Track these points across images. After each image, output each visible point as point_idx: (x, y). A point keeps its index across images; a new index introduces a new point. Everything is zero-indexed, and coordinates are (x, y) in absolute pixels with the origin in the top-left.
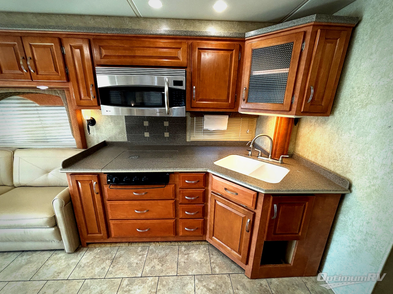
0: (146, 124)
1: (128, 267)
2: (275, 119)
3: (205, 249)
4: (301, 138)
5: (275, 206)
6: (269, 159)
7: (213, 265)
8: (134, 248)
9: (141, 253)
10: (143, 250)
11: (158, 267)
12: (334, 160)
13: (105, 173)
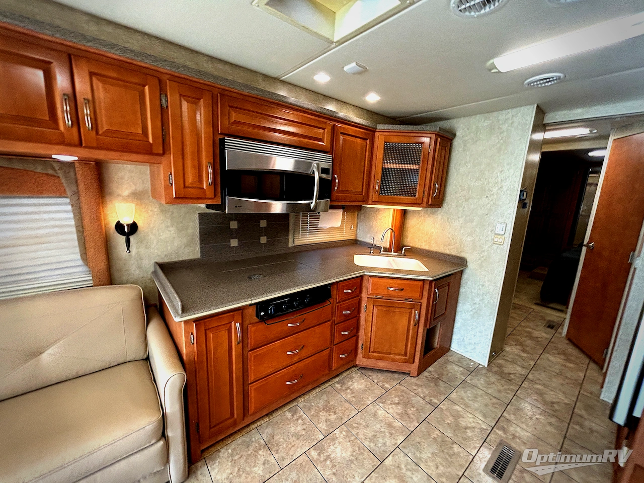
0: (234, 225)
1: (298, 439)
2: (392, 211)
3: (359, 375)
4: (409, 229)
5: (436, 290)
6: (392, 253)
7: (381, 384)
8: (278, 417)
9: (295, 417)
10: (294, 413)
11: (333, 417)
12: (449, 245)
13: (250, 305)
